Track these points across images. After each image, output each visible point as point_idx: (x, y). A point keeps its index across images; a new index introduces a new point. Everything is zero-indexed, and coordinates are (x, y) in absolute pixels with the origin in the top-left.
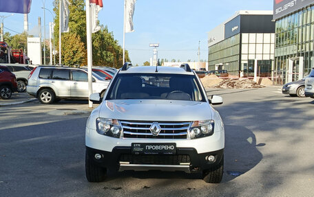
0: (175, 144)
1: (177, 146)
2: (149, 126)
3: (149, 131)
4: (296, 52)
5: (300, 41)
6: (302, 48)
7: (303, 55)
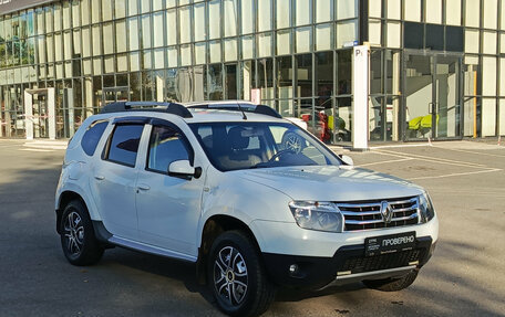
0: (414, 233)
1: (417, 236)
2: (377, 208)
3: (378, 217)
4: (35, 79)
5: (42, 61)
6: (47, 72)
7: (51, 84)
